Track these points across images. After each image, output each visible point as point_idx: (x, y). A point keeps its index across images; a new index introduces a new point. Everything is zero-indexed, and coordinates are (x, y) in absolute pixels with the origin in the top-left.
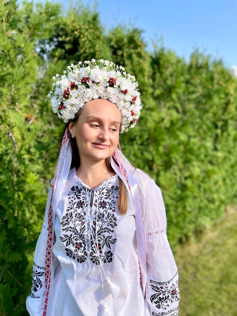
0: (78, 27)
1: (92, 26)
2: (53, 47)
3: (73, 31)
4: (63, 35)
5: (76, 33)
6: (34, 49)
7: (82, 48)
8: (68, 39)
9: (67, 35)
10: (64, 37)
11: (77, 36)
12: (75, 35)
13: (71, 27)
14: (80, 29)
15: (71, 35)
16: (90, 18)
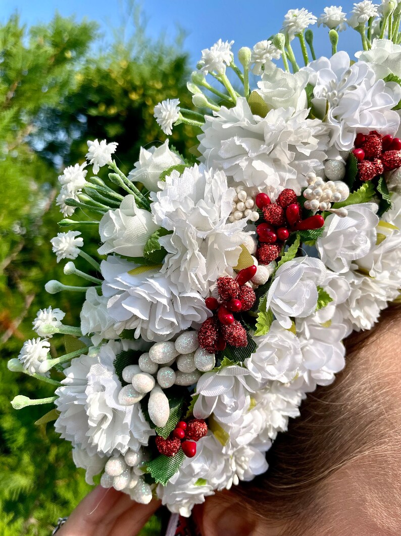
0: (137, 83)
1: (171, 82)
2: (76, 135)
3: (126, 93)
4: (100, 102)
5: (134, 96)
6: (29, 143)
7: (149, 131)
8: (113, 111)
9: (109, 102)
10: (103, 108)
11: (136, 105)
12: (132, 101)
13: (121, 83)
14: (145, 86)
15: (122, 103)
16: (166, 66)
